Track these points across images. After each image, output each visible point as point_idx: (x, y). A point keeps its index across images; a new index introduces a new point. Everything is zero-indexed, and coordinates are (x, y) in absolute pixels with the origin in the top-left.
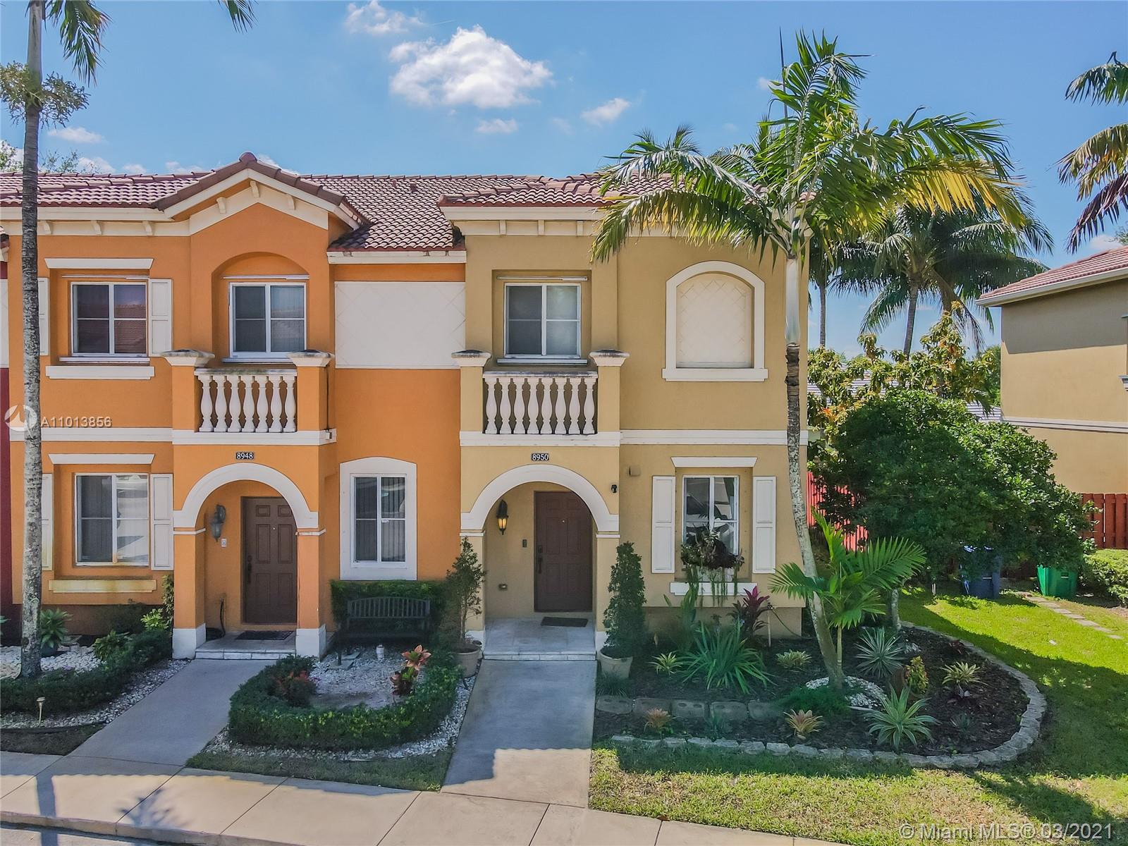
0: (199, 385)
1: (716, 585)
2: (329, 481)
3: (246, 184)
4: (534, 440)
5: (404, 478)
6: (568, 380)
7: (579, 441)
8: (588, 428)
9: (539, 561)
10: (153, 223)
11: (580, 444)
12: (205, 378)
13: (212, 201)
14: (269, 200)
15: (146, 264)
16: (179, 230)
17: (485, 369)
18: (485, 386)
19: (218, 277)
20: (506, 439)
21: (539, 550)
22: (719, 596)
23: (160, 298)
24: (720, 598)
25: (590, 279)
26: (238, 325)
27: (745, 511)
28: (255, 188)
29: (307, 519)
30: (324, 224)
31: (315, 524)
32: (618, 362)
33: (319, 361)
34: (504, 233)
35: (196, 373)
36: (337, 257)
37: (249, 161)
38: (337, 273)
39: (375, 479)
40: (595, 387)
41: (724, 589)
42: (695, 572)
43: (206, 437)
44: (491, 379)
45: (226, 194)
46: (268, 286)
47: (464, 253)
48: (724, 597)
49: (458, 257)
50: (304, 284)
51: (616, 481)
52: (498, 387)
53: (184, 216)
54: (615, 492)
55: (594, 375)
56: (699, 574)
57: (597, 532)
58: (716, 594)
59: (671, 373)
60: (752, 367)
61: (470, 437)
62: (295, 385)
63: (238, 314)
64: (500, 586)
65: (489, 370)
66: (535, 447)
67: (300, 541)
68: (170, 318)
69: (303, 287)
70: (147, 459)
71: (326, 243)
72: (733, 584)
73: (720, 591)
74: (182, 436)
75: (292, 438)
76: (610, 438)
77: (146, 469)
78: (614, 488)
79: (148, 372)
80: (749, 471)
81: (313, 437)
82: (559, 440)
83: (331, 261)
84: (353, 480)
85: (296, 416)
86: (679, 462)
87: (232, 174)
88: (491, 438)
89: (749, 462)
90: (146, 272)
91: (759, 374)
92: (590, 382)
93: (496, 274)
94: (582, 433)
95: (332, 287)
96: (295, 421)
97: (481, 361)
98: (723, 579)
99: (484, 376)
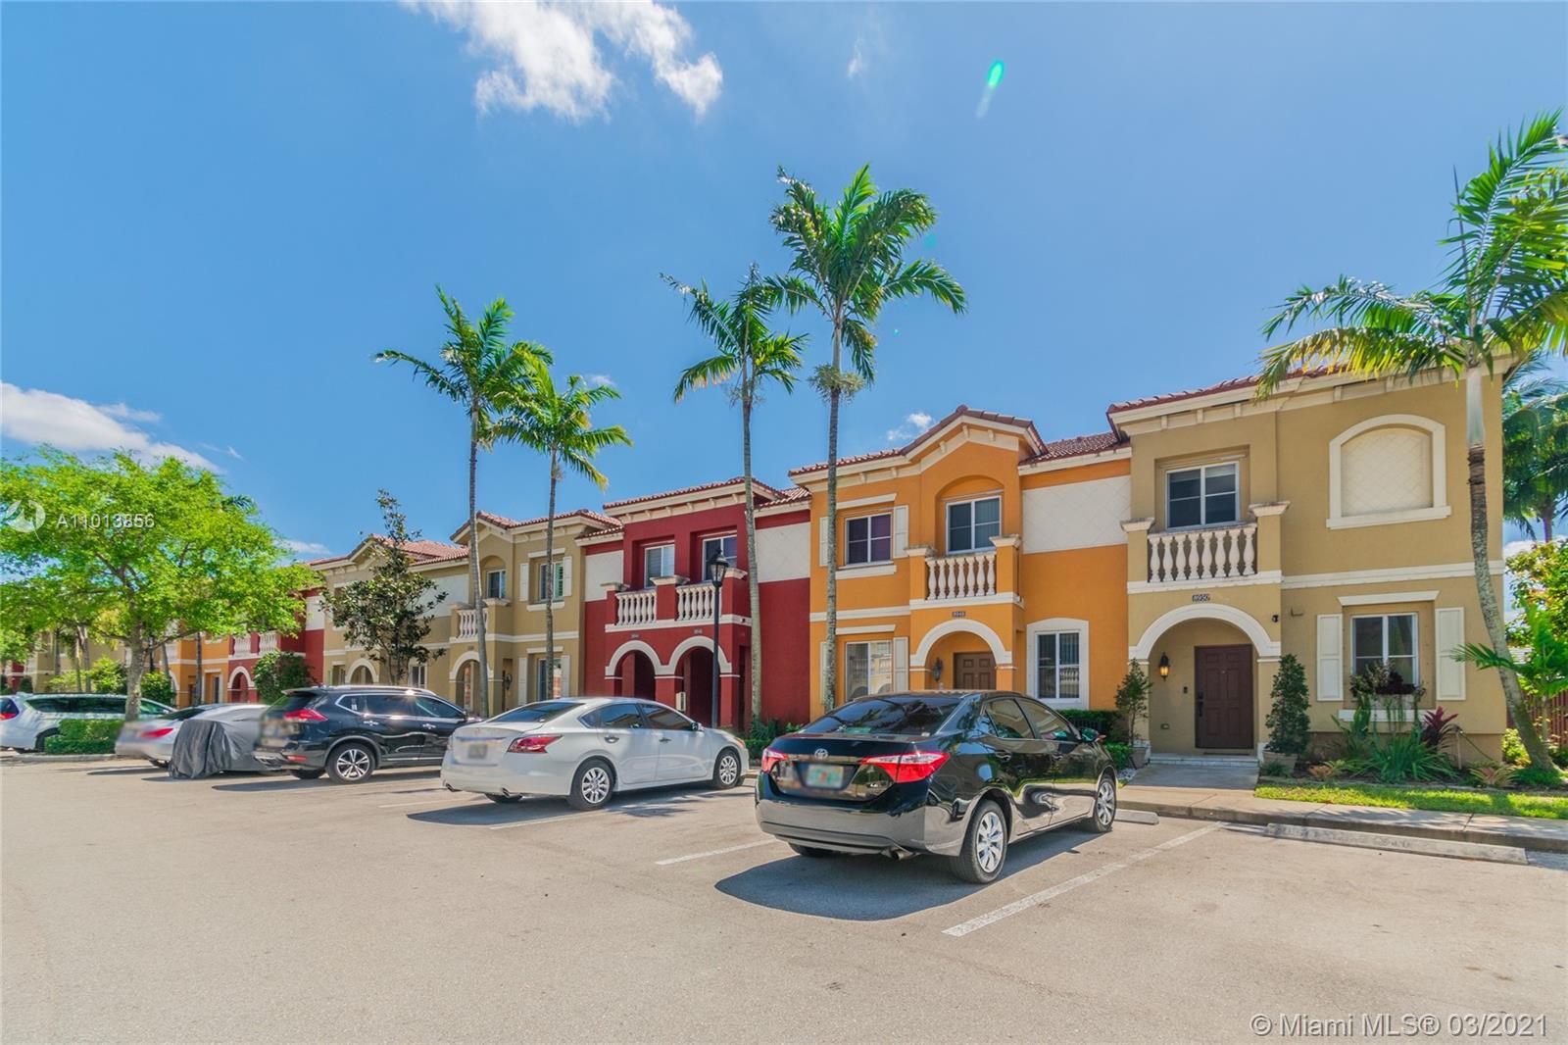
0: (928, 568)
1: (1392, 712)
2: (1020, 635)
3: (959, 429)
4: (1194, 584)
5: (1078, 634)
6: (1228, 532)
7: (1240, 582)
8: (1248, 570)
9: (1199, 705)
10: (898, 468)
11: (1241, 583)
12: (931, 563)
13: (936, 446)
14: (977, 438)
15: (891, 497)
16: (914, 471)
17: (1149, 532)
18: (1150, 546)
19: (939, 499)
20: (1169, 584)
21: (1199, 696)
22: (1395, 722)
23: (901, 519)
24: (1397, 725)
25: (1247, 455)
26: (952, 533)
27: (1427, 645)
28: (966, 431)
29: (1003, 657)
30: (1016, 448)
31: (1010, 660)
32: (1279, 510)
33: (1011, 542)
34: (1165, 427)
35: (926, 560)
36: (1026, 470)
37: (962, 411)
38: (1025, 482)
39: (1054, 636)
40: (1255, 536)
41: (1402, 716)
42: (1367, 699)
43: (932, 603)
44: (1155, 539)
45: (946, 438)
46: (973, 502)
47: (1130, 449)
48: (1402, 723)
49: (1124, 453)
50: (1000, 497)
51: (1278, 612)
52: (1161, 546)
53: (916, 461)
54: (1276, 621)
55: (1254, 525)
56: (1372, 702)
57: (1258, 657)
58: (1392, 720)
59: (1335, 522)
60: (1432, 506)
61: (1136, 587)
62: (995, 562)
63: (952, 525)
64: (1162, 727)
65: (1152, 533)
66: (1197, 589)
67: (998, 672)
68: (907, 531)
69: (998, 499)
70: (891, 628)
71: (1017, 461)
72: (1413, 711)
73: (1397, 717)
74: (917, 604)
75: (993, 599)
76: (1271, 577)
77: (890, 635)
78: (1276, 617)
79: (892, 570)
80: (1430, 604)
81: (1007, 597)
82: (1220, 581)
83: (1021, 473)
84: (1036, 639)
85: (995, 584)
86: (1346, 600)
87: (951, 422)
88: (1155, 586)
89: (1432, 595)
90: (892, 503)
91: (1441, 510)
92: (1249, 531)
93: (1159, 463)
94: (1241, 574)
95: (1021, 494)
96: (995, 588)
97: (1147, 525)
98: (1401, 706)
99: (1149, 537)
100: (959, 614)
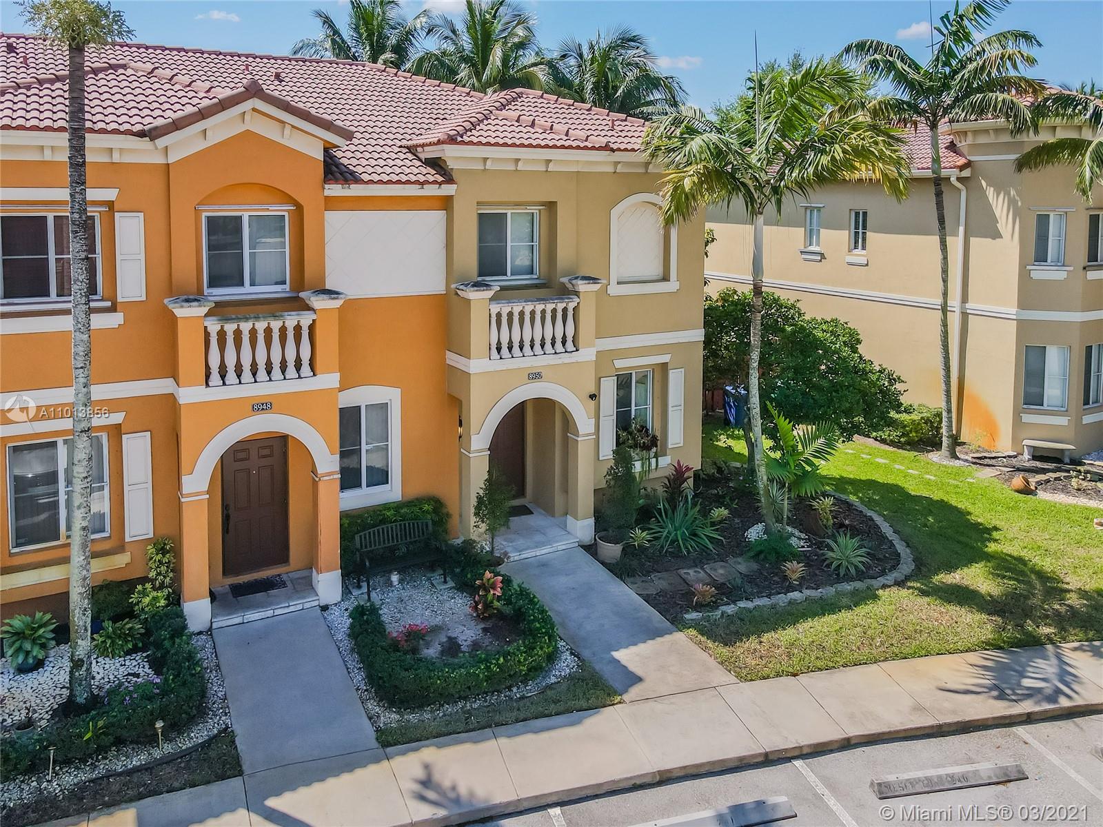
0: (207, 335)
1: (644, 462)
4: (530, 361)
5: (386, 403)
11: (567, 360)
12: (214, 327)
16: (154, 157)
17: (491, 300)
20: (508, 362)
22: (646, 471)
26: (211, 258)
27: (658, 398)
28: (248, 115)
29: (329, 463)
30: (319, 154)
31: (336, 466)
32: (596, 287)
34: (487, 168)
35: (203, 322)
37: (254, 91)
39: (359, 408)
41: (649, 465)
43: (216, 393)
44: (495, 308)
46: (244, 216)
47: (454, 186)
48: (650, 470)
49: (449, 189)
51: (593, 390)
54: (592, 399)
55: (576, 300)
57: (579, 435)
59: (613, 288)
60: (668, 280)
62: (311, 331)
63: (211, 247)
65: (494, 301)
66: (532, 367)
68: (142, 257)
69: (284, 217)
70: (118, 418)
71: (321, 174)
72: (655, 459)
75: (310, 384)
78: (593, 395)
80: (664, 366)
81: (332, 380)
82: (551, 358)
83: (327, 193)
84: (338, 411)
85: (311, 359)
86: (619, 364)
87: (237, 103)
88: (496, 364)
89: (662, 359)
91: (674, 284)
92: (572, 306)
94: (566, 350)
96: (311, 366)
98: (649, 456)
99: (489, 307)
100: (262, 406)
